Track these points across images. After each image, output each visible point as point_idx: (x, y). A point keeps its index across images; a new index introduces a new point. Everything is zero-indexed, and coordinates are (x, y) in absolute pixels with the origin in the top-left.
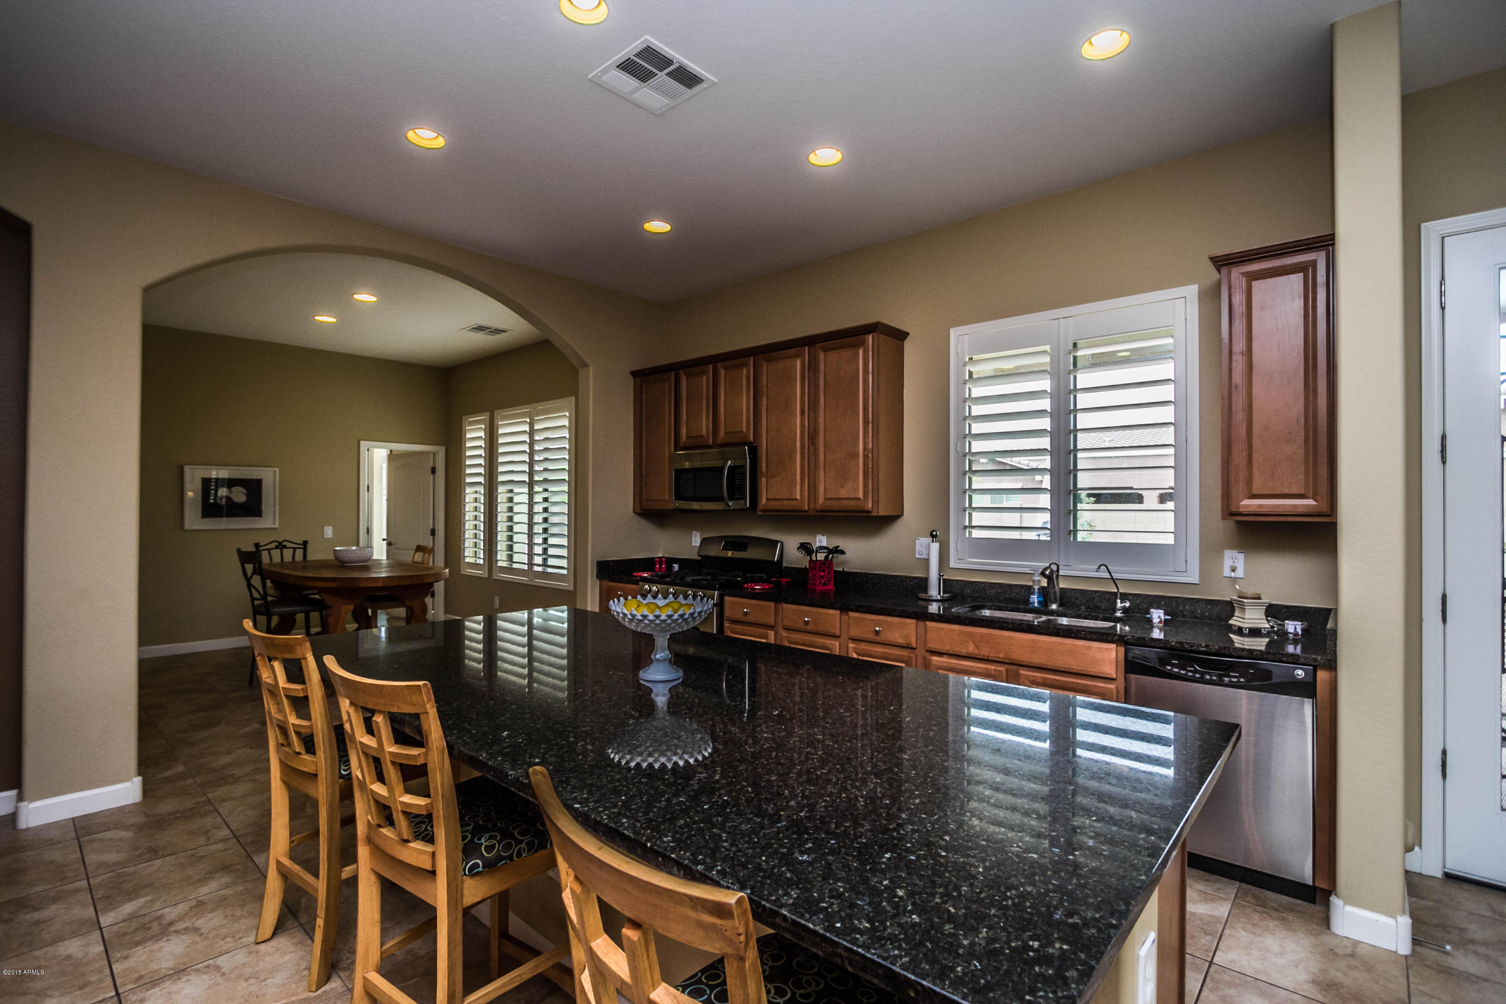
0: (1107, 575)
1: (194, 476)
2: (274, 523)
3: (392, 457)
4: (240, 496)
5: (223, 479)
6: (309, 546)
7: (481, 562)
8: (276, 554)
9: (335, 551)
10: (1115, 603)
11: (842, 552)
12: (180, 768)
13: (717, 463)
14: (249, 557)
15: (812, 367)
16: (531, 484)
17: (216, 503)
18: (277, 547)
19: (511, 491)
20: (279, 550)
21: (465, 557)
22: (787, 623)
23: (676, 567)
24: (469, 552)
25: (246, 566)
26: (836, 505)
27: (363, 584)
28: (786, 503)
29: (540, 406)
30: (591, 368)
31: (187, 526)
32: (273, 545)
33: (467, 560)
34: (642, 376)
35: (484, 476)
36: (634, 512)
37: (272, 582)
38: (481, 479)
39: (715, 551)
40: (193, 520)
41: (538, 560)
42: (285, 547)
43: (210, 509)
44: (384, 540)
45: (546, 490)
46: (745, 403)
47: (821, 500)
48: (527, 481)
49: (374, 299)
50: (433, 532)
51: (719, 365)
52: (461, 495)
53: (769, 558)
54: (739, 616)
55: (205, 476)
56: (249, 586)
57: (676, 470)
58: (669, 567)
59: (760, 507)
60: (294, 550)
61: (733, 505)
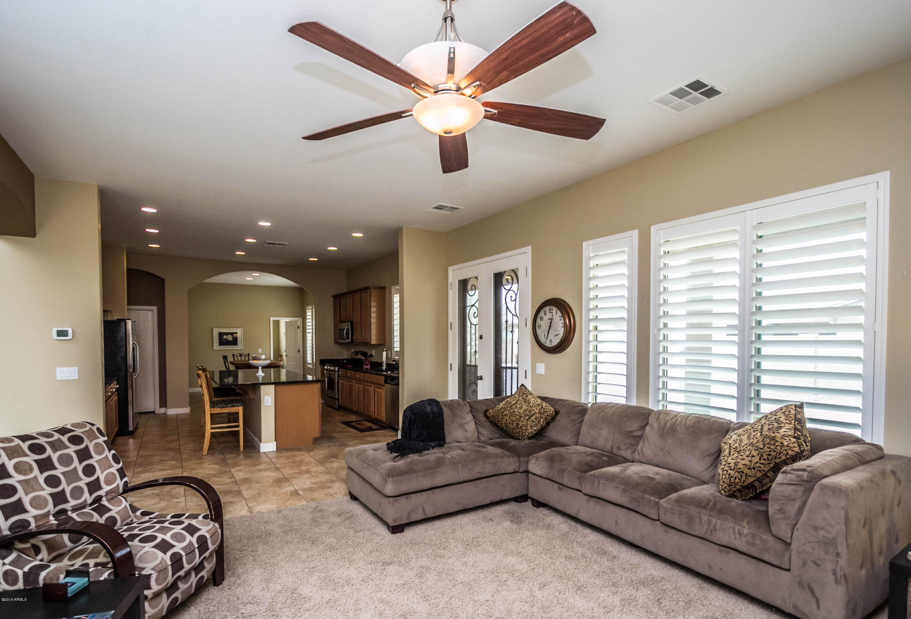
1: (216, 332)
2: (240, 348)
3: (286, 322)
4: (230, 338)
5: (225, 333)
8: (239, 358)
11: (372, 355)
13: (343, 328)
14: (225, 358)
15: (361, 298)
17: (222, 341)
18: (240, 356)
23: (345, 361)
25: (225, 360)
26: (365, 341)
28: (358, 340)
31: (215, 348)
32: (239, 355)
34: (335, 297)
36: (334, 343)
40: (216, 346)
42: (242, 355)
43: (221, 343)
46: (351, 308)
47: (363, 339)
50: (299, 351)
51: (347, 295)
52: (306, 337)
55: (220, 332)
57: (339, 330)
59: (353, 341)
60: (245, 356)
61: (347, 341)
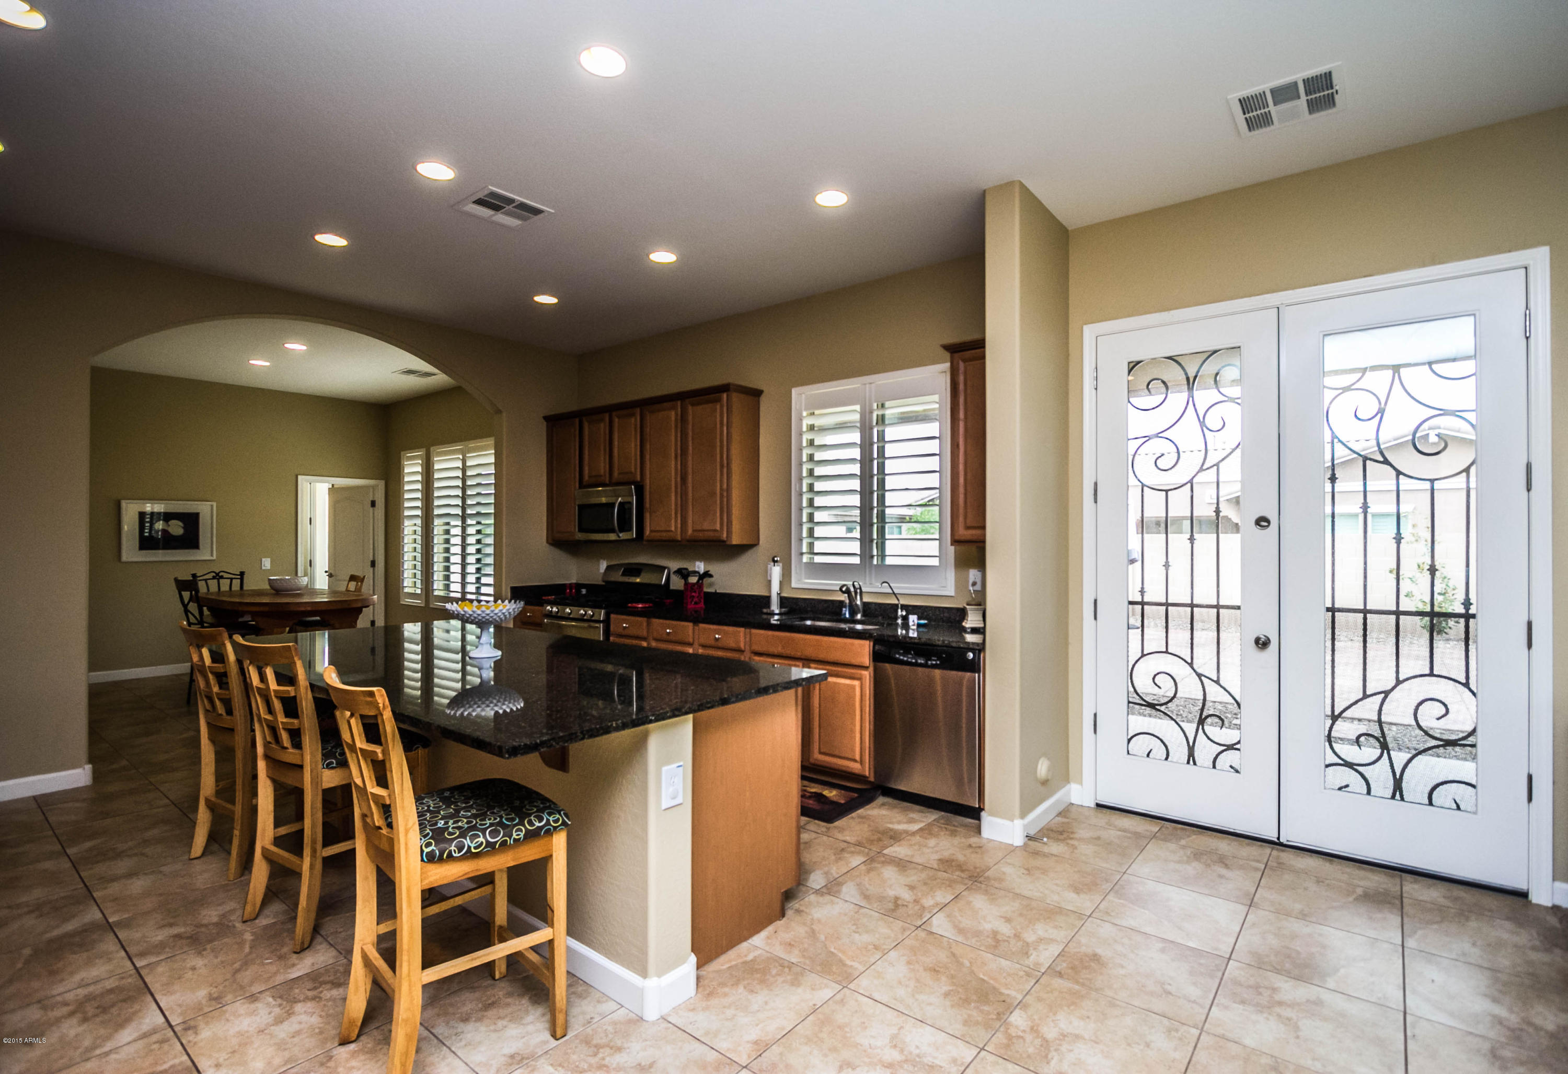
0: (890, 591)
1: (130, 511)
2: (212, 555)
3: (333, 490)
4: (176, 528)
5: (159, 514)
6: (245, 577)
7: (419, 591)
8: (213, 584)
9: (270, 580)
10: (897, 612)
11: (711, 576)
12: (124, 763)
13: (611, 500)
14: (187, 585)
15: (683, 419)
16: (464, 518)
17: (151, 537)
18: (214, 578)
19: (448, 524)
20: (216, 581)
21: (404, 587)
22: (655, 634)
23: (584, 591)
24: (408, 583)
25: (183, 593)
26: (701, 535)
27: (293, 608)
28: (664, 534)
29: (472, 444)
30: (504, 414)
31: (124, 558)
32: (210, 575)
33: (406, 590)
34: (553, 421)
35: (422, 509)
36: (548, 542)
37: (209, 609)
38: (419, 512)
39: (618, 577)
40: (130, 552)
41: (471, 588)
42: (222, 577)
43: (147, 543)
44: (326, 572)
45: (479, 523)
46: (633, 447)
47: (690, 532)
48: (461, 514)
49: (304, 348)
50: (373, 564)
51: (614, 414)
52: (400, 527)
53: (657, 582)
54: (620, 631)
55: (140, 510)
56: (186, 611)
57: (579, 506)
58: (578, 591)
59: (645, 538)
60: (231, 579)
61: (623, 536)
